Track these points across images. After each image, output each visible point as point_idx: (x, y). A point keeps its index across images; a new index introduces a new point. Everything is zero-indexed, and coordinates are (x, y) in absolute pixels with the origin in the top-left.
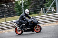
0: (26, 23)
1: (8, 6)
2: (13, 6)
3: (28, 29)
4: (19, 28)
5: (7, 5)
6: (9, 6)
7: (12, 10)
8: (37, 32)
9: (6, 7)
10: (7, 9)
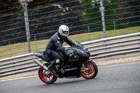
0: (63, 58)
1: (67, 8)
2: (80, 8)
3: (66, 70)
4: (47, 68)
5: (64, 6)
6: (69, 9)
7: (76, 17)
8: (87, 79)
9: (62, 12)
10: (65, 16)
